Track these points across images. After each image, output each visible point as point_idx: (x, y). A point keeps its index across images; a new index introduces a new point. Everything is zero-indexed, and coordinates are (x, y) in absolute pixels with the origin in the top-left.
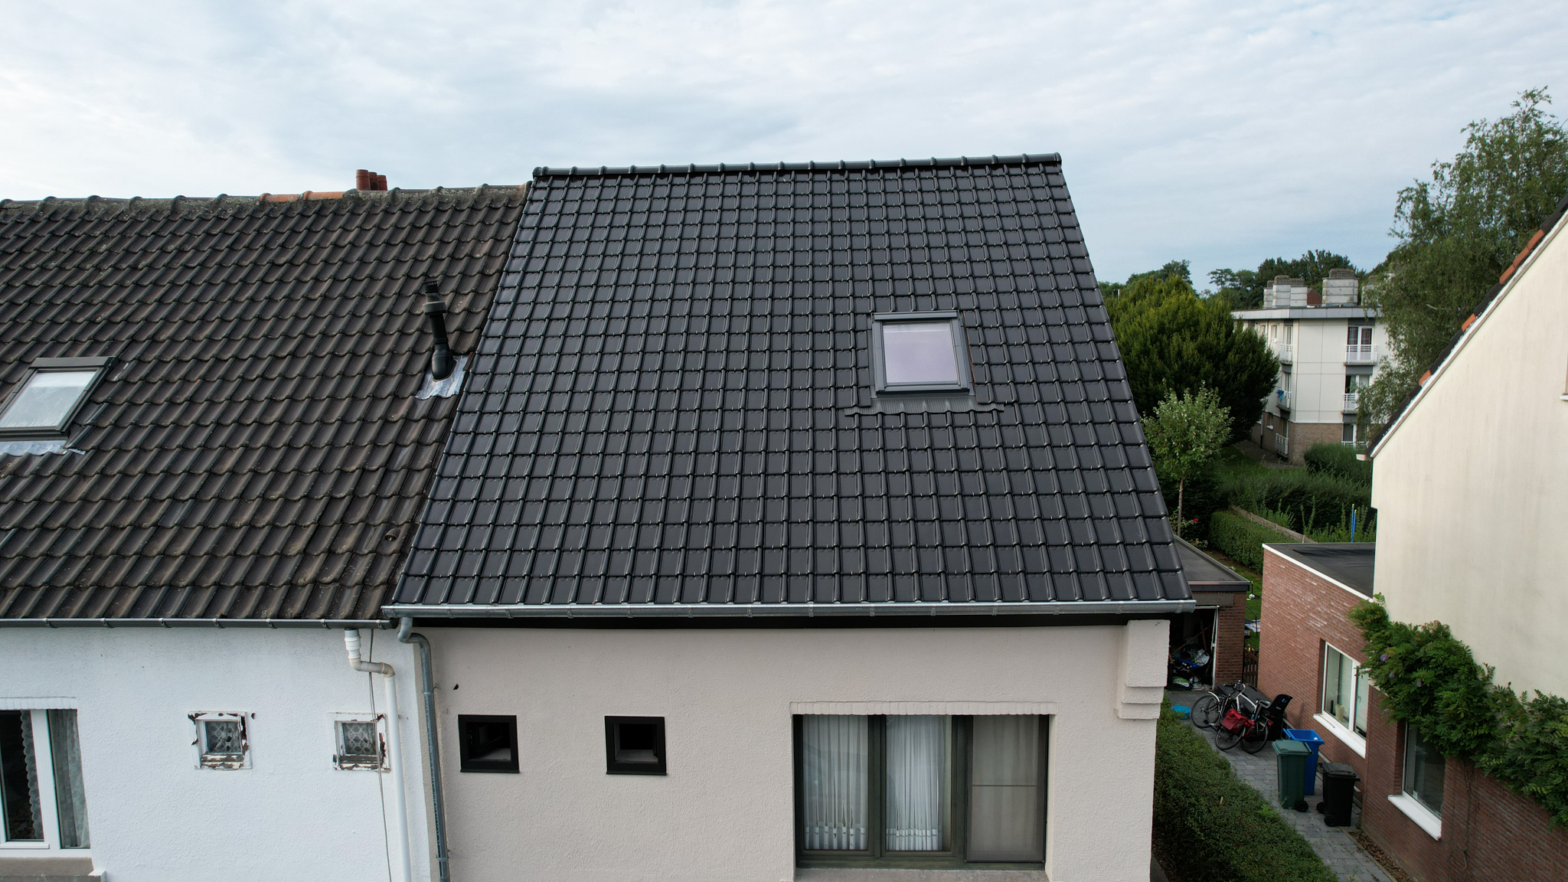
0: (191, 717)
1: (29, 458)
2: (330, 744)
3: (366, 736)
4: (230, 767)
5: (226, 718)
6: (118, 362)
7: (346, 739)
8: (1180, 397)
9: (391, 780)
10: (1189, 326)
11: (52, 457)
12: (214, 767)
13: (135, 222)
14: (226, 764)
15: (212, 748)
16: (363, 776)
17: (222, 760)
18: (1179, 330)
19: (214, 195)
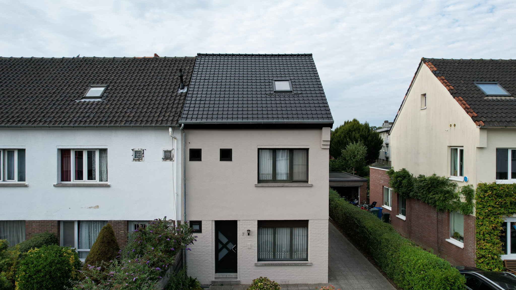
0: (132, 150)
1: (94, 102)
2: (162, 155)
3: (169, 154)
4: (139, 161)
5: (140, 150)
6: (109, 86)
7: (165, 155)
8: (353, 143)
9: (175, 163)
10: (357, 130)
11: (99, 101)
12: (136, 161)
13: (105, 62)
14: (139, 160)
15: (135, 157)
16: (168, 162)
17: (138, 159)
18: (354, 131)
19: (123, 57)
